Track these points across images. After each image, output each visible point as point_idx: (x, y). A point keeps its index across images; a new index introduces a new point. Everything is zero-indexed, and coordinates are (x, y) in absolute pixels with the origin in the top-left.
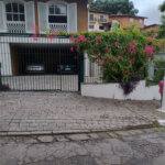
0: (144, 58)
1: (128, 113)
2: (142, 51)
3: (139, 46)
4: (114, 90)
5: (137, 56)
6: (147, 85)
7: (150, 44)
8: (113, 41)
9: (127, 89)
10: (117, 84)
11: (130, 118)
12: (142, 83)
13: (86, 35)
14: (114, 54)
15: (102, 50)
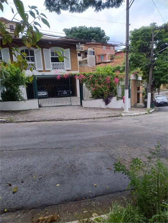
0: (115, 85)
1: (108, 112)
2: (114, 81)
3: (111, 79)
4: (100, 103)
5: (111, 84)
6: (117, 100)
7: (117, 77)
8: (98, 77)
9: (107, 102)
10: (102, 100)
11: (109, 114)
12: (114, 98)
13: (84, 75)
14: (99, 84)
15: (93, 82)
